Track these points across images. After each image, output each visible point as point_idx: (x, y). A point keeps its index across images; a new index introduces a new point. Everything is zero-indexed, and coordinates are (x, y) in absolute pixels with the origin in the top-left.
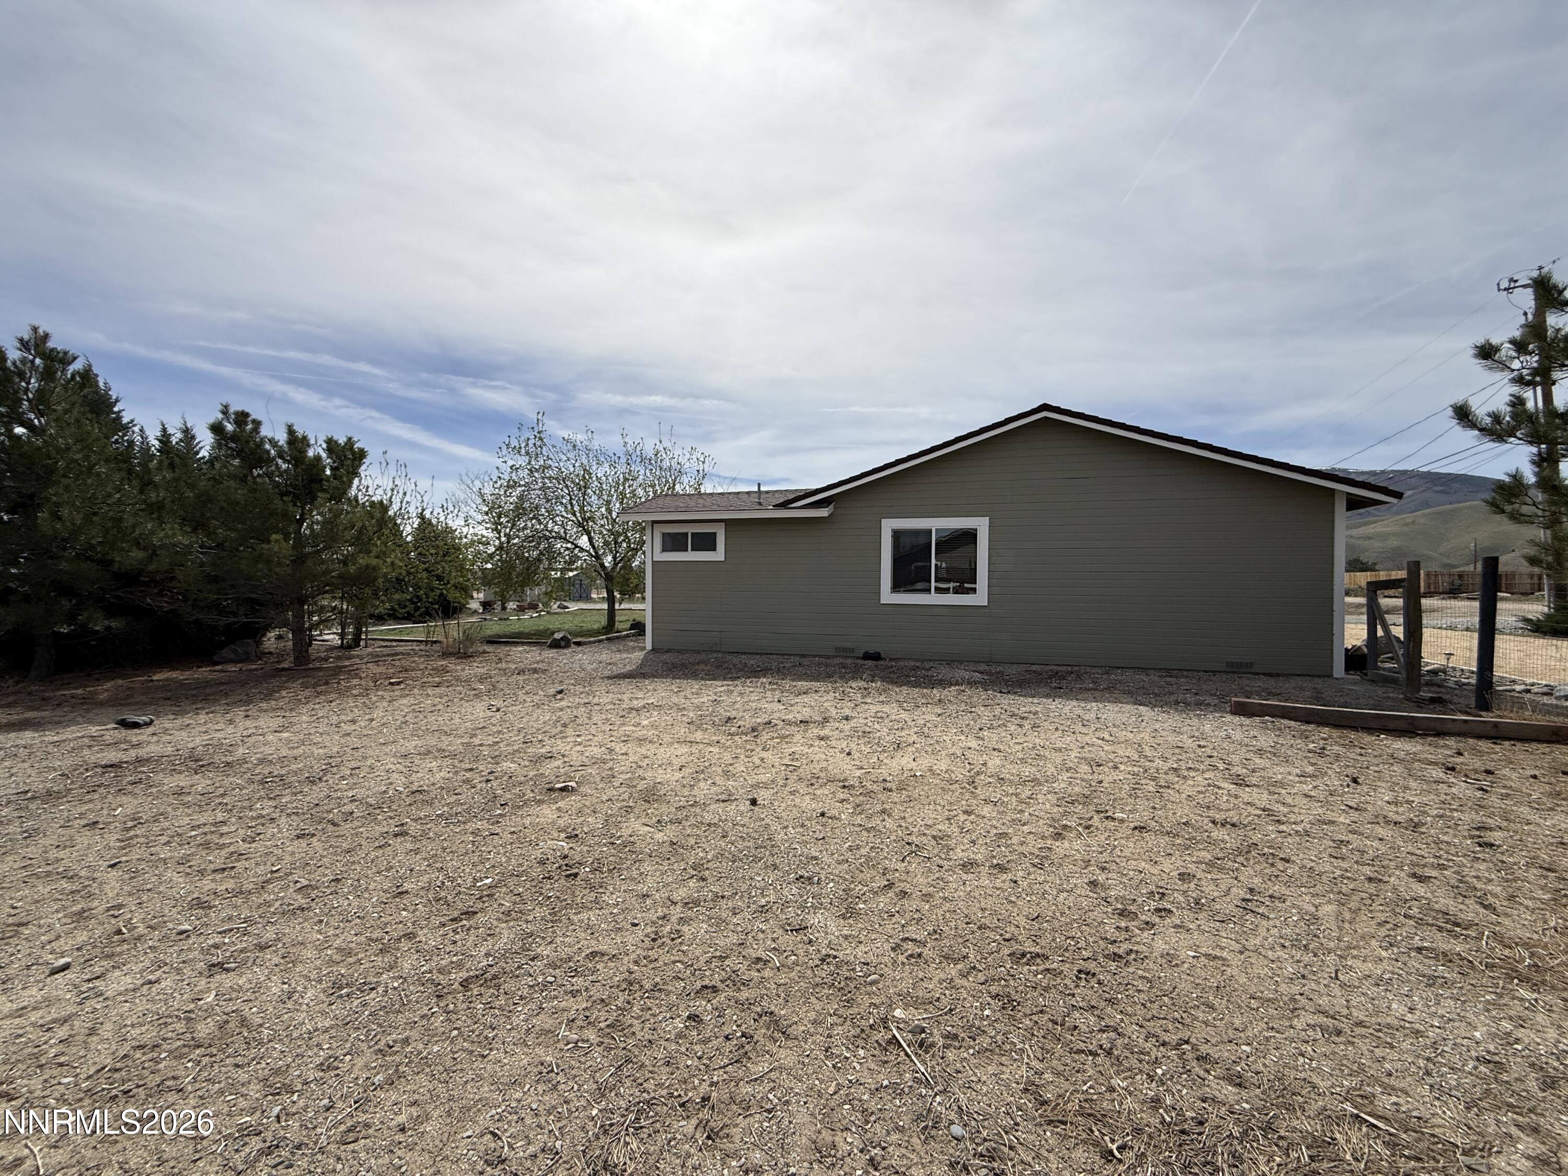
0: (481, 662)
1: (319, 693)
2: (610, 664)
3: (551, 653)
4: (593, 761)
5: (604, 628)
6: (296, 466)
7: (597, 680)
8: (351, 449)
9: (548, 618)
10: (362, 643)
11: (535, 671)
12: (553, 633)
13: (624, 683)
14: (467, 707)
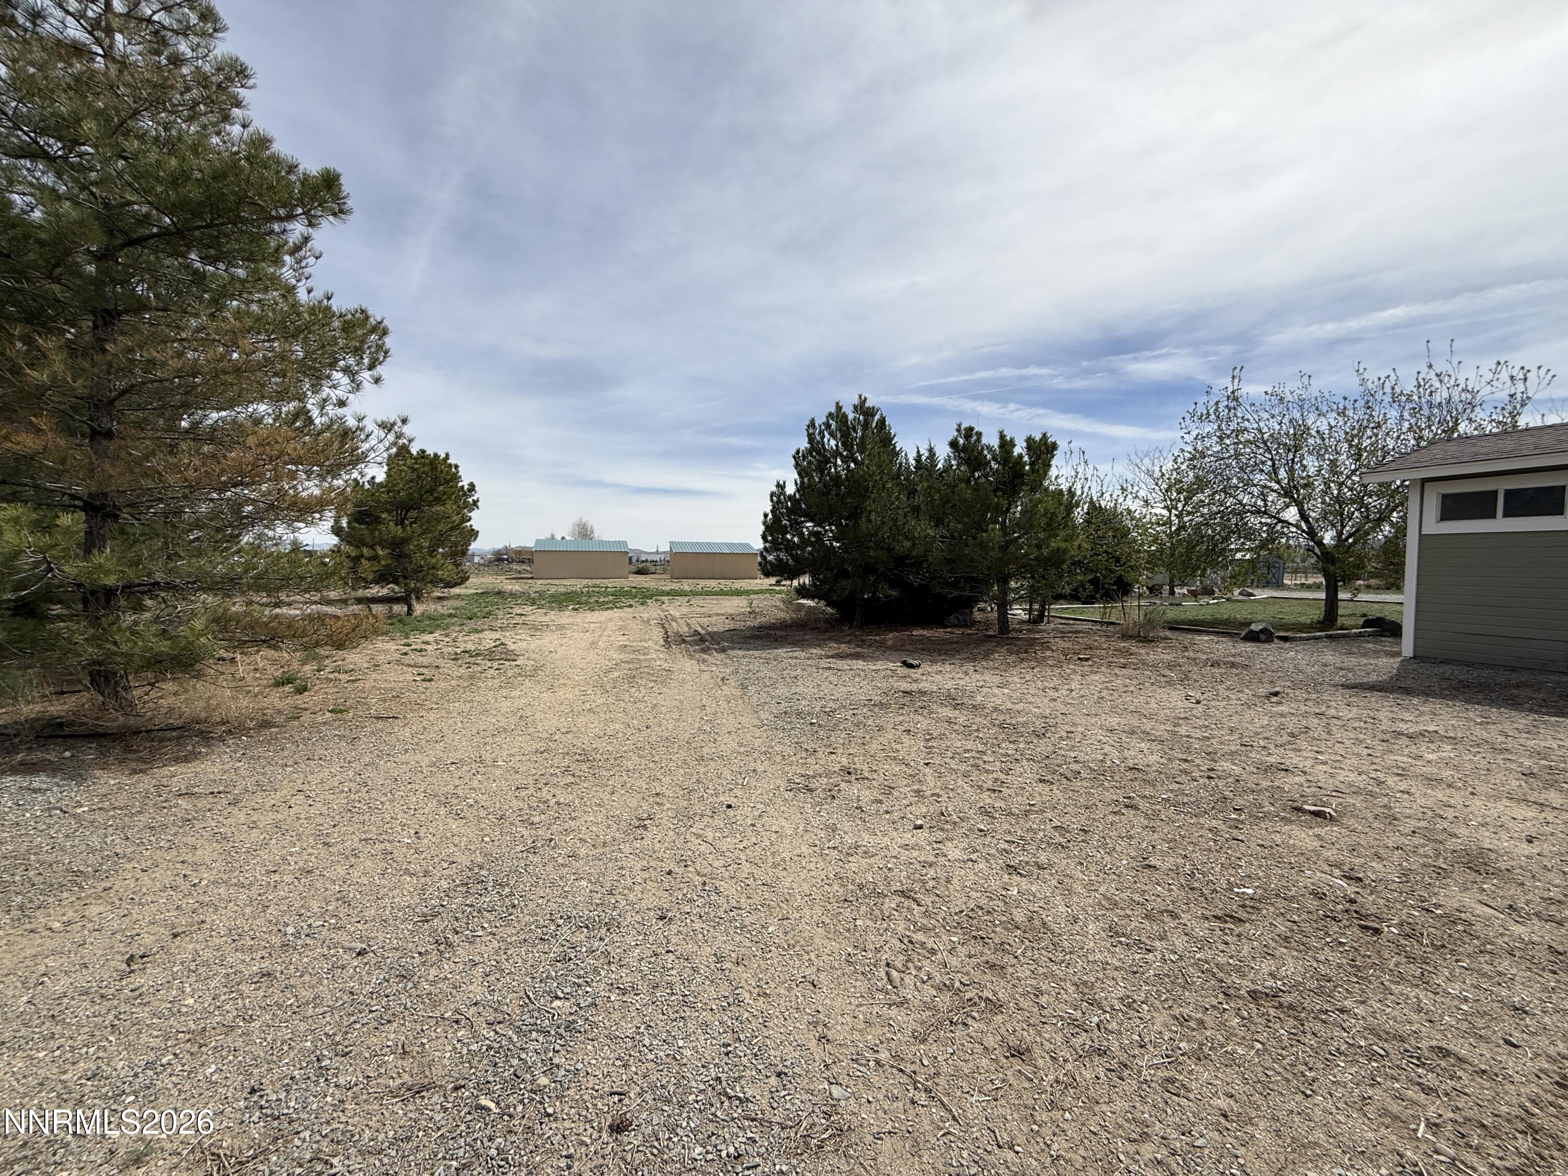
0: (1165, 648)
1: (1022, 660)
2: (1342, 669)
3: (1249, 647)
4: (1354, 789)
5: (1318, 622)
6: (1004, 465)
7: (1325, 686)
8: (1046, 443)
9: (1228, 605)
10: (1045, 619)
11: (1233, 665)
12: (1249, 624)
13: (1374, 698)
14: (1161, 693)
